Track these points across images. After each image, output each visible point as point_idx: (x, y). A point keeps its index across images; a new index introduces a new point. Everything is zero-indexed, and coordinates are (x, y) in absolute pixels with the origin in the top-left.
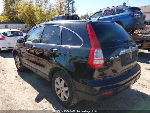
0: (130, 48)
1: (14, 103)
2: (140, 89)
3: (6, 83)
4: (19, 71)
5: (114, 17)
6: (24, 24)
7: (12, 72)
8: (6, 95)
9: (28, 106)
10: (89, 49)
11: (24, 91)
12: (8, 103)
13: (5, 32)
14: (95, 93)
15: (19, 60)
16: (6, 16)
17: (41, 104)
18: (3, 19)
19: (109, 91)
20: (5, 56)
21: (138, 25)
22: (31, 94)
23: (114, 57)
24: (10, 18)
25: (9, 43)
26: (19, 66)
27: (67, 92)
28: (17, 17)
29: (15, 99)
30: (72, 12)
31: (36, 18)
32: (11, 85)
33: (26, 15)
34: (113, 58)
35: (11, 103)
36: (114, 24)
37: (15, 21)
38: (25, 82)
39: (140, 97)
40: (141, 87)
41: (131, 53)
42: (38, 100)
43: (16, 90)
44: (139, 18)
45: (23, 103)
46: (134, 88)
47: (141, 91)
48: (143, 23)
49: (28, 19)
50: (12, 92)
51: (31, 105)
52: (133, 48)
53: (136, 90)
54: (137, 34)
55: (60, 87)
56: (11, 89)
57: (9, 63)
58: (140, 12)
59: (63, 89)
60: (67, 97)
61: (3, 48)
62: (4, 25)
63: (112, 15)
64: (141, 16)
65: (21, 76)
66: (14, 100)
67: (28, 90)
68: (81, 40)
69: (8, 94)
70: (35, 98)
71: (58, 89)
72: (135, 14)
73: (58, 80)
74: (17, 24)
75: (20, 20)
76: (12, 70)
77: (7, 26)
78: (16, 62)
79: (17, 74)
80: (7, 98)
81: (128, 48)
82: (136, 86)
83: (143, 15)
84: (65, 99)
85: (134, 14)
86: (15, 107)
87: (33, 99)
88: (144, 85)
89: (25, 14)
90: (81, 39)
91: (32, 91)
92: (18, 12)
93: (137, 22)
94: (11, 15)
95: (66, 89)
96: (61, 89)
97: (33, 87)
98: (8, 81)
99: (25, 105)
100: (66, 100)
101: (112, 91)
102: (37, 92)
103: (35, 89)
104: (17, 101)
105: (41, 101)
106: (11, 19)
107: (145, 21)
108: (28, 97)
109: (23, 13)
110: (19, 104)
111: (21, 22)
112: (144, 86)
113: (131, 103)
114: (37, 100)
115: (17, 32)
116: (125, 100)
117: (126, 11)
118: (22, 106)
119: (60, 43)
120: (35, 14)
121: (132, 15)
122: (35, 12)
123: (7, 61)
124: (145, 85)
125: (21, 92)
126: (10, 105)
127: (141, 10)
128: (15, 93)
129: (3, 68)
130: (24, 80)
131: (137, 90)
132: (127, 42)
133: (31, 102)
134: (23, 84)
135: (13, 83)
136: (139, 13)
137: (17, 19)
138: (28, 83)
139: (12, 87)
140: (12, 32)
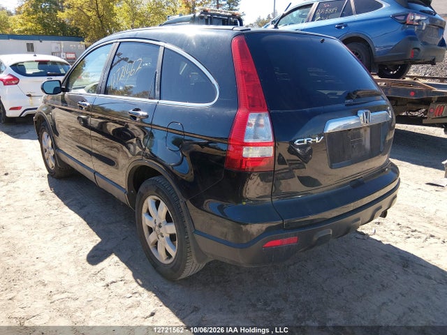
0: (361, 114)
1: (26, 263)
2: (399, 239)
3: (11, 209)
4: (52, 176)
5: (345, 24)
6: (82, 42)
7: (32, 178)
8: (6, 241)
9: (65, 274)
10: (233, 111)
11: (60, 233)
12: (11, 261)
13: (18, 63)
14: (245, 242)
15: (50, 146)
16: (29, 15)
17: (103, 269)
18: (22, 25)
19: (286, 237)
20: (19, 133)
21: (418, 49)
22: (78, 241)
23: (306, 140)
24: (40, 21)
25: (29, 96)
26: (51, 163)
27: (172, 237)
28: (60, 19)
29: (31, 253)
30: (227, 6)
31: (118, 25)
32: (25, 214)
33: (89, 14)
34: (303, 142)
35: (17, 262)
36: (323, 40)
37: (56, 32)
38: (66, 209)
39: (393, 262)
40: (402, 234)
41: (365, 131)
42: (95, 257)
43: (36, 230)
44: (424, 28)
45: (52, 264)
46: (382, 237)
47: (402, 246)
48: (435, 45)
49: (94, 25)
50: (24, 234)
51: (72, 271)
52: (372, 114)
53: (385, 243)
54: (415, 80)
55: (155, 223)
56: (23, 226)
57: (27, 155)
58: (428, 9)
59: (162, 230)
60: (173, 253)
61: (11, 109)
62: (24, 43)
63: (342, 16)
64: (430, 21)
65: (55, 192)
66: (27, 256)
67: (71, 229)
68: (214, 85)
69: (13, 238)
70: (88, 252)
71: (151, 230)
72: (411, 17)
73: (149, 202)
74: (62, 42)
75: (72, 30)
76: (33, 172)
77: (32, 44)
78: (43, 151)
79: (45, 185)
80: (7, 249)
81: (356, 114)
82: (388, 232)
83: (437, 19)
84: (167, 258)
85: (406, 16)
86: (27, 274)
87: (81, 254)
88: (414, 229)
89: (85, 10)
90: (214, 82)
91: (82, 233)
92: (64, 4)
93: (417, 40)
94: (44, 12)
95: (171, 229)
96: (157, 228)
97: (85, 223)
98: (17, 203)
99: (57, 269)
100: (170, 261)
101: (297, 237)
102: (96, 236)
103: (91, 227)
104: (34, 259)
105: (102, 261)
106: (45, 26)
107: (443, 39)
108: (69, 248)
109: (78, 8)
110: (40, 266)
111: (73, 34)
112: (412, 232)
113: (365, 277)
114: (93, 257)
115: (54, 63)
116: (346, 270)
117: (384, 6)
118: (46, 272)
119: (157, 93)
120: (115, 12)
121: (402, 18)
122: (115, 6)
123: (21, 147)
124: (415, 231)
125: (50, 236)
126: (14, 269)
127: (432, 5)
128: (34, 237)
129: (7, 166)
130: (63, 201)
131: (388, 243)
132: (355, 96)
133: (76, 262)
134: (59, 213)
135: (29, 208)
136: (423, 12)
137: (62, 25)
138: (73, 212)
139: (27, 222)
140: (42, 63)
